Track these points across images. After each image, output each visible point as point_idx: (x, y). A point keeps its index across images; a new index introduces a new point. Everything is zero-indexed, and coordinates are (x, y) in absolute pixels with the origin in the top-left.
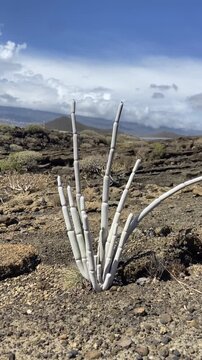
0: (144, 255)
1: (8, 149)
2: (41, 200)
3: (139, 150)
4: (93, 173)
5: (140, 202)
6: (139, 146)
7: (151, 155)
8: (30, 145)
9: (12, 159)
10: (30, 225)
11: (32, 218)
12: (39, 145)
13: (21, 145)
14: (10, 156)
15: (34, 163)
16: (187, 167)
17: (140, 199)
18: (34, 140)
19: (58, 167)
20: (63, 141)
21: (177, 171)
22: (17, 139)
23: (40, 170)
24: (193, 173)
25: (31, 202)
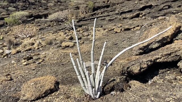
0: (111, 81)
1: (8, 10)
2: (38, 42)
3: (81, 6)
4: (59, 22)
5: (89, 39)
6: (81, 4)
7: (87, 8)
8: (19, 7)
9: (13, 17)
10: (39, 59)
11: (38, 54)
12: (24, 6)
13: (14, 7)
14: (11, 16)
15: (25, 18)
16: (109, 15)
17: (89, 37)
18: (21, 4)
19: (39, 19)
20: (37, 3)
21: (103, 18)
22: (11, 4)
23: (29, 22)
24: (112, 18)
25: (33, 44)
